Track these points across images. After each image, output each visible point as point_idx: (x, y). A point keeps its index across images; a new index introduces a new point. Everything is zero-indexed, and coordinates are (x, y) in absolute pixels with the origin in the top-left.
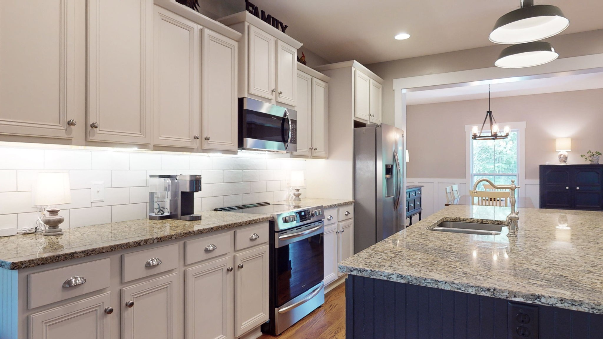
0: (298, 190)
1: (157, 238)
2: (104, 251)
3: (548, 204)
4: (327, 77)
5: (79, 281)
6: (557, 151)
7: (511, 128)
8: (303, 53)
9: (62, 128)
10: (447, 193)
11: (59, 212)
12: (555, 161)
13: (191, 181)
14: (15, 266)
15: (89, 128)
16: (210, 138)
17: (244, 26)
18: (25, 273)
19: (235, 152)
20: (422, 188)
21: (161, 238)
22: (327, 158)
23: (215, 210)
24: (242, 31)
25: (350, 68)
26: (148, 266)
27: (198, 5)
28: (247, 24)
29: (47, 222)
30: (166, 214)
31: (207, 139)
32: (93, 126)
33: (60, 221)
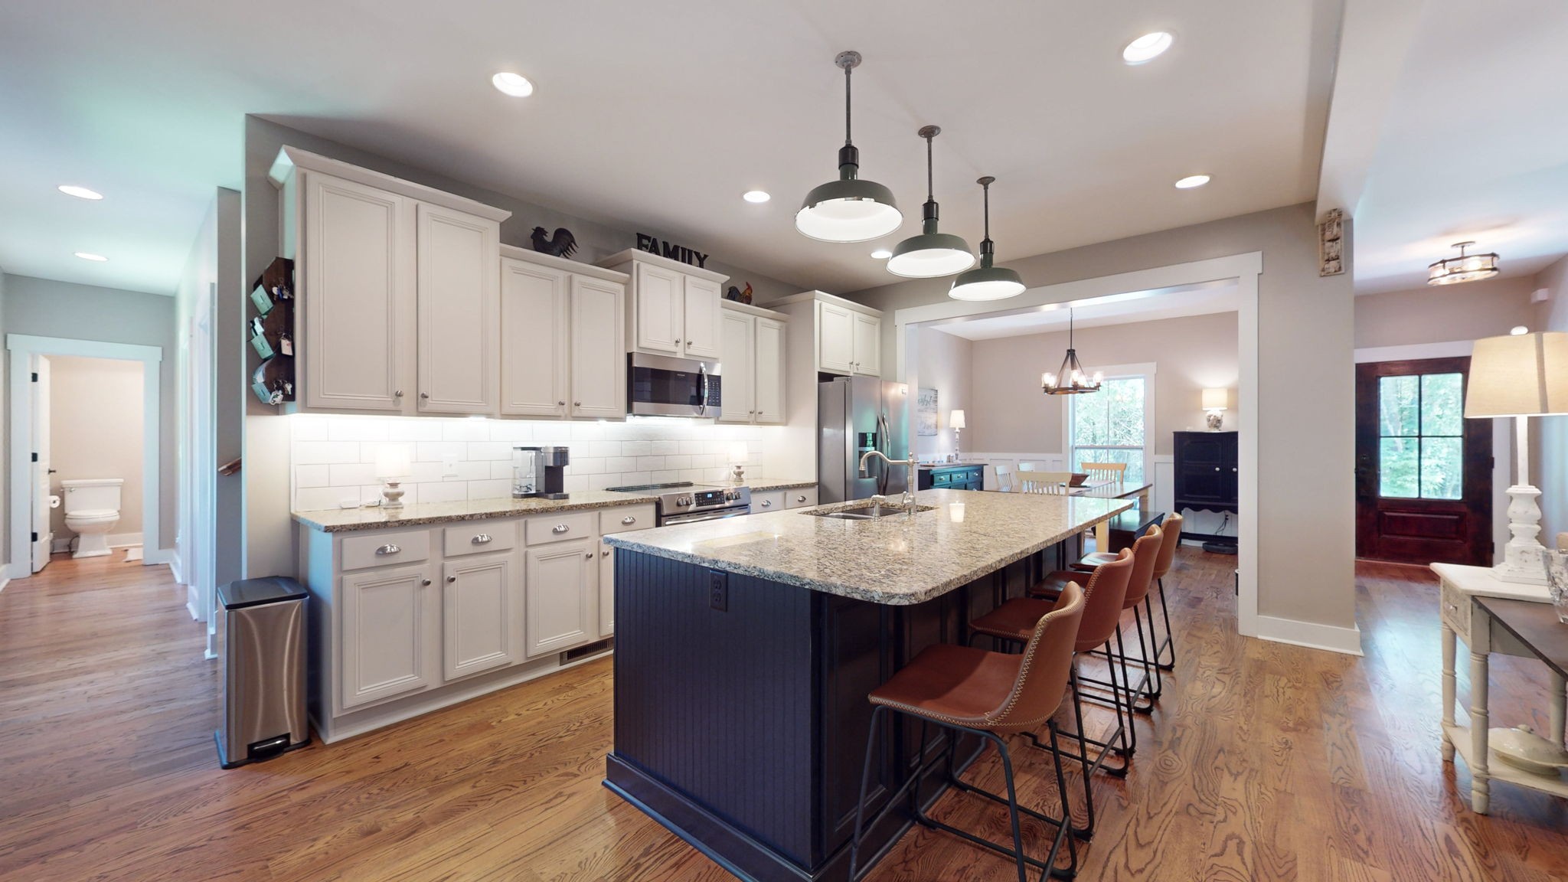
0: (739, 467)
1: (486, 514)
2: (421, 522)
3: (1186, 495)
4: (779, 313)
5: (394, 549)
6: (1204, 409)
7: (1105, 375)
8: (747, 284)
9: (389, 399)
10: (996, 474)
11: (399, 485)
12: (1202, 426)
13: (555, 454)
14: (328, 529)
15: (420, 398)
16: (582, 403)
17: (632, 266)
18: (338, 537)
19: (622, 419)
20: (985, 467)
21: (491, 514)
22: (786, 424)
23: (607, 490)
24: (630, 272)
25: (812, 300)
26: (475, 541)
27: (575, 244)
28: (635, 262)
29: (386, 495)
30: (533, 492)
31: (578, 405)
32: (425, 396)
33: (400, 494)
